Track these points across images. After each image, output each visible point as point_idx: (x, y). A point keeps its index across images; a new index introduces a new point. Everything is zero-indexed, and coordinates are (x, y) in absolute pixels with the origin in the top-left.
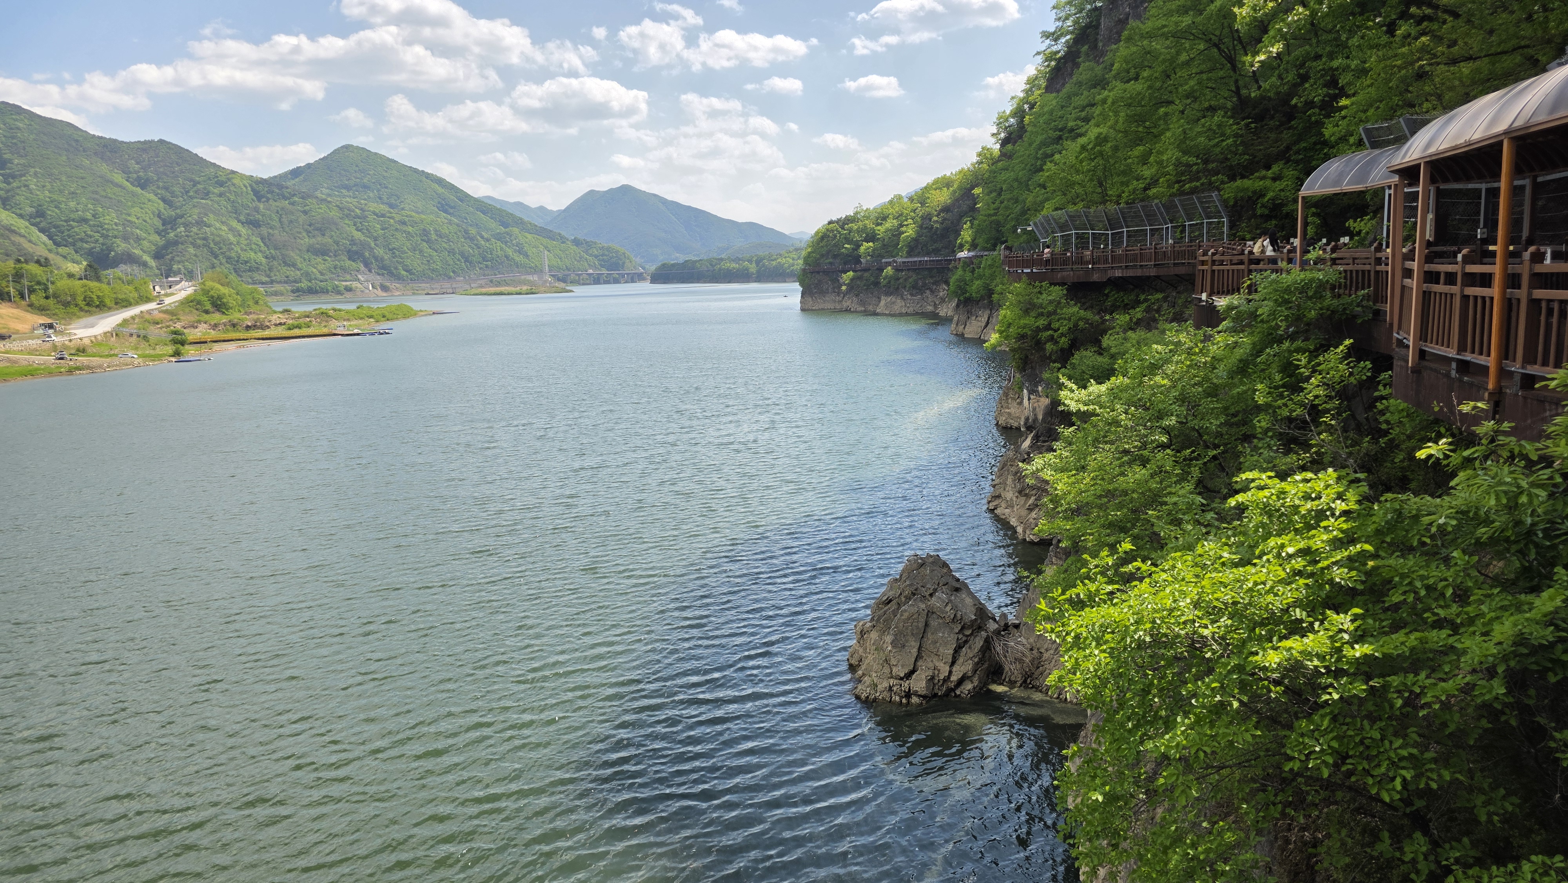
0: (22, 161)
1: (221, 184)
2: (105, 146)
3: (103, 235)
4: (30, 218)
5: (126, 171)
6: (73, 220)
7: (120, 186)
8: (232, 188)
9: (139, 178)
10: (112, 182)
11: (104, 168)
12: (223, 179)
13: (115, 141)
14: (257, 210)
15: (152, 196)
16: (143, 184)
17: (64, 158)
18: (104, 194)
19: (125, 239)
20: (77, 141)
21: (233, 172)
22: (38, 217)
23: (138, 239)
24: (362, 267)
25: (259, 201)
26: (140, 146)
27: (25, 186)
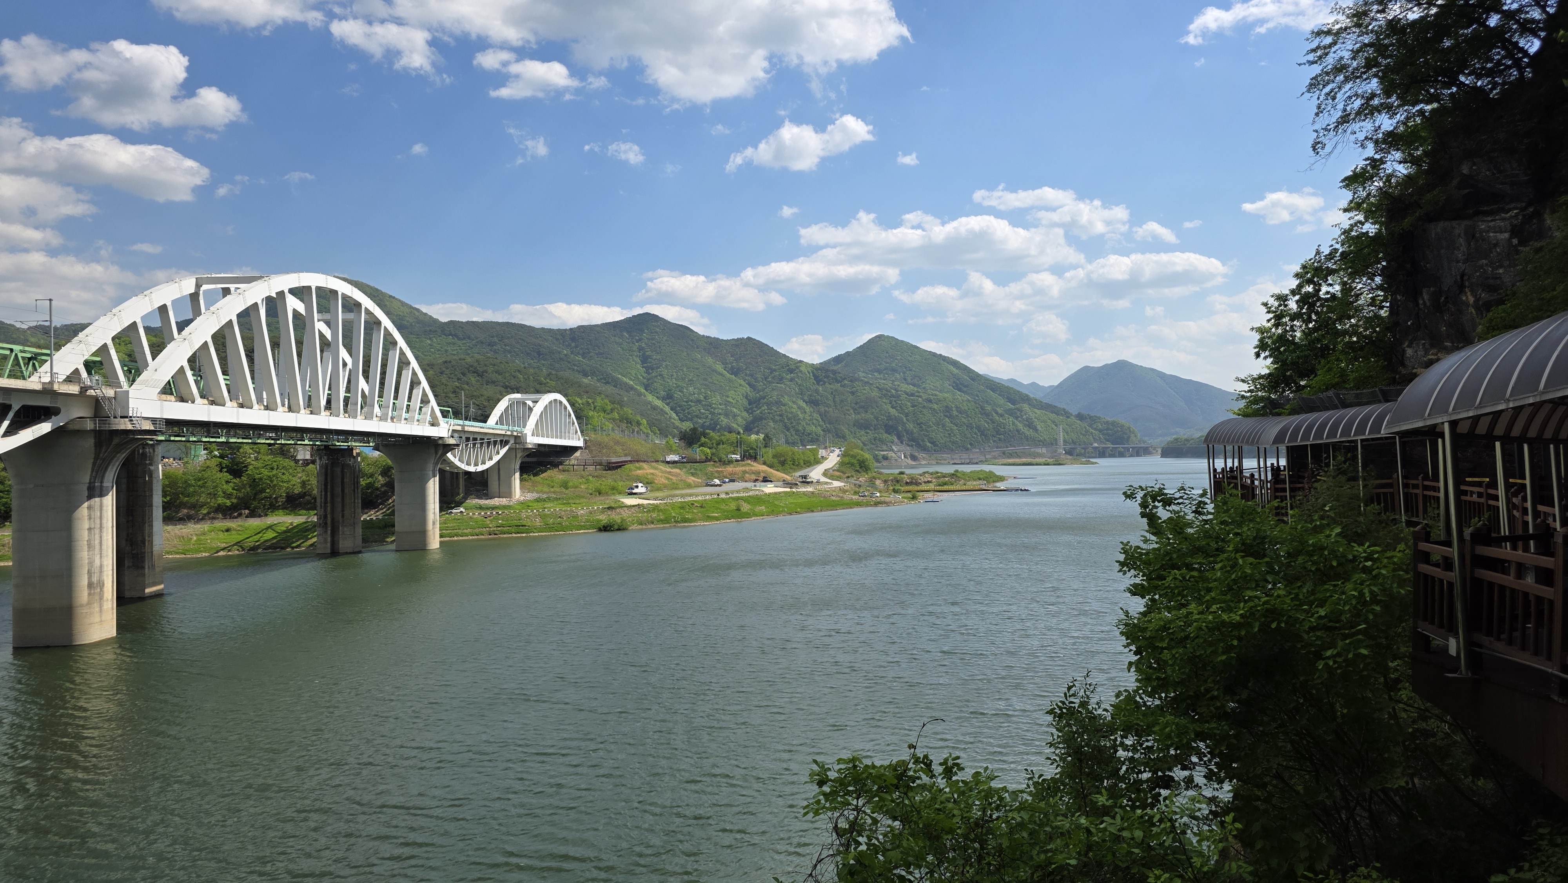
0: (658, 357)
1: (791, 371)
2: (711, 344)
3: (712, 413)
4: (663, 399)
5: (724, 363)
6: (691, 401)
7: (721, 374)
8: (800, 374)
9: (733, 368)
10: (716, 371)
11: (710, 360)
12: (793, 367)
13: (718, 339)
14: (817, 391)
15: (742, 382)
16: (735, 372)
17: (685, 353)
18: (710, 380)
19: (727, 415)
20: (693, 340)
21: (801, 362)
22: (668, 397)
23: (735, 416)
24: (896, 440)
25: (818, 384)
26: (734, 343)
27: (660, 375)
